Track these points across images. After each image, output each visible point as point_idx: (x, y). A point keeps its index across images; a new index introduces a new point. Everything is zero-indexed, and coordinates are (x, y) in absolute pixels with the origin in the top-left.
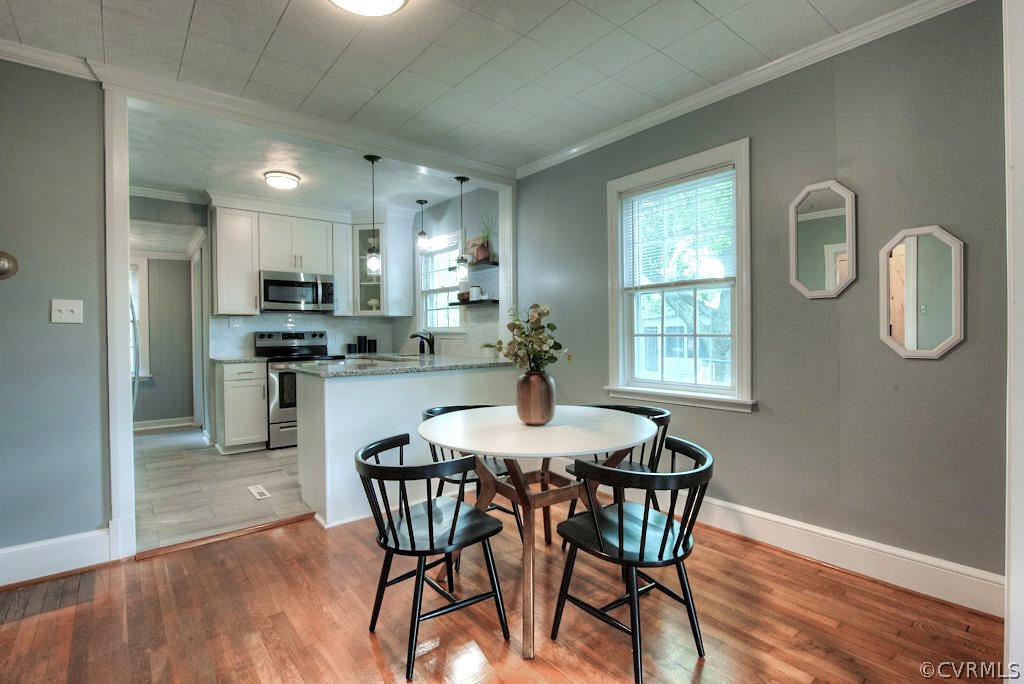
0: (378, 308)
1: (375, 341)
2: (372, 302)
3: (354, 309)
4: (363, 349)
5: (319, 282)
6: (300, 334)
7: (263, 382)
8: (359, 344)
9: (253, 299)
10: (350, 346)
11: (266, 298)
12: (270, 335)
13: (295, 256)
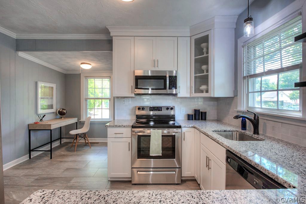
0: (207, 91)
1: (205, 113)
2: (203, 87)
3: (191, 92)
4: (197, 117)
5: (168, 76)
6: (160, 107)
7: (129, 140)
8: (195, 114)
9: (131, 88)
10: (189, 115)
11: (137, 87)
12: (143, 108)
13: (154, 61)
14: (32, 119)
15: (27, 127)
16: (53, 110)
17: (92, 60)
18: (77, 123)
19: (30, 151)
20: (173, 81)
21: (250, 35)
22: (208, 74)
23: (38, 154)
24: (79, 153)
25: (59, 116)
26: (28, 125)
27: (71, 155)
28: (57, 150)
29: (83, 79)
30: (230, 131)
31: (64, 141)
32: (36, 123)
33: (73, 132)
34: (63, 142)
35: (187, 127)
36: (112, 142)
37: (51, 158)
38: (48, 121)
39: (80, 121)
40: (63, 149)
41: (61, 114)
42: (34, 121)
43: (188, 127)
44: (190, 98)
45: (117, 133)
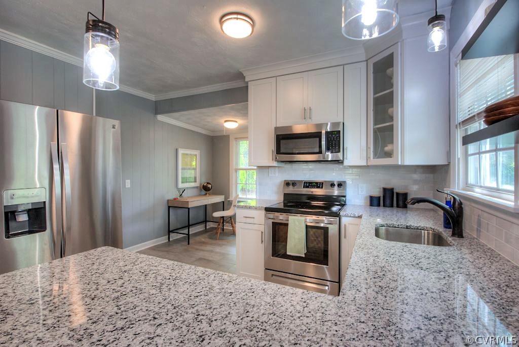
1: (406, 195)
3: (368, 158)
4: (388, 202)
5: (323, 132)
6: (320, 183)
7: (262, 228)
8: (384, 197)
9: (271, 152)
10: (371, 198)
11: (278, 151)
12: (294, 183)
13: (305, 110)
14: (172, 195)
15: (166, 202)
16: (197, 184)
17: (235, 116)
18: (223, 202)
19: (169, 232)
20: (334, 139)
21: (440, 47)
22: (393, 125)
23: (178, 237)
24: (220, 242)
25: (204, 192)
26: (168, 201)
27: (211, 244)
28: (199, 235)
29: (232, 142)
30: (420, 228)
31: (210, 225)
32: (175, 199)
33: (217, 214)
34: (209, 227)
35: (350, 217)
36: (241, 228)
37: (189, 244)
38: (188, 197)
39: (229, 201)
40: (206, 235)
41: (206, 189)
42: (174, 197)
43: (353, 217)
44: (367, 167)
45: (247, 216)
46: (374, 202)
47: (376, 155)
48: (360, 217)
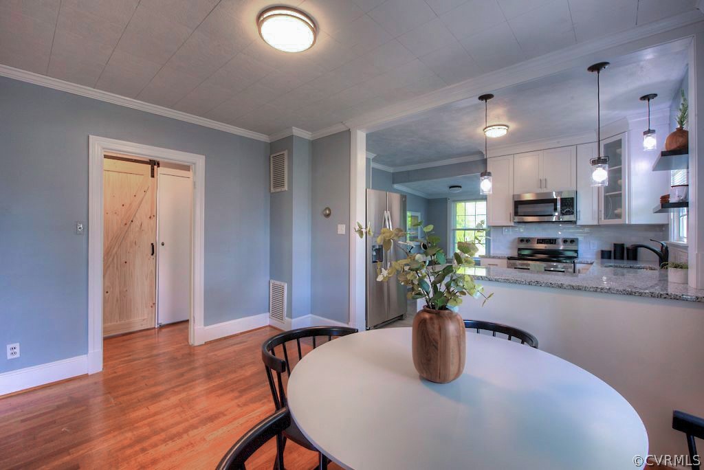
3: (599, 218)
4: (619, 255)
5: (558, 198)
6: (553, 240)
8: (615, 251)
9: (509, 215)
10: (603, 252)
11: (516, 214)
12: (528, 240)
13: (541, 180)
20: (568, 204)
35: (584, 263)
43: (586, 264)
44: (598, 226)
45: (491, 264)
46: (605, 255)
47: (606, 217)
48: (592, 264)
